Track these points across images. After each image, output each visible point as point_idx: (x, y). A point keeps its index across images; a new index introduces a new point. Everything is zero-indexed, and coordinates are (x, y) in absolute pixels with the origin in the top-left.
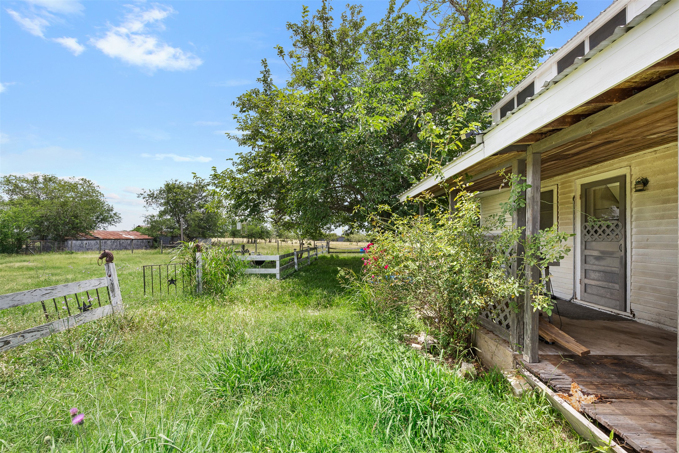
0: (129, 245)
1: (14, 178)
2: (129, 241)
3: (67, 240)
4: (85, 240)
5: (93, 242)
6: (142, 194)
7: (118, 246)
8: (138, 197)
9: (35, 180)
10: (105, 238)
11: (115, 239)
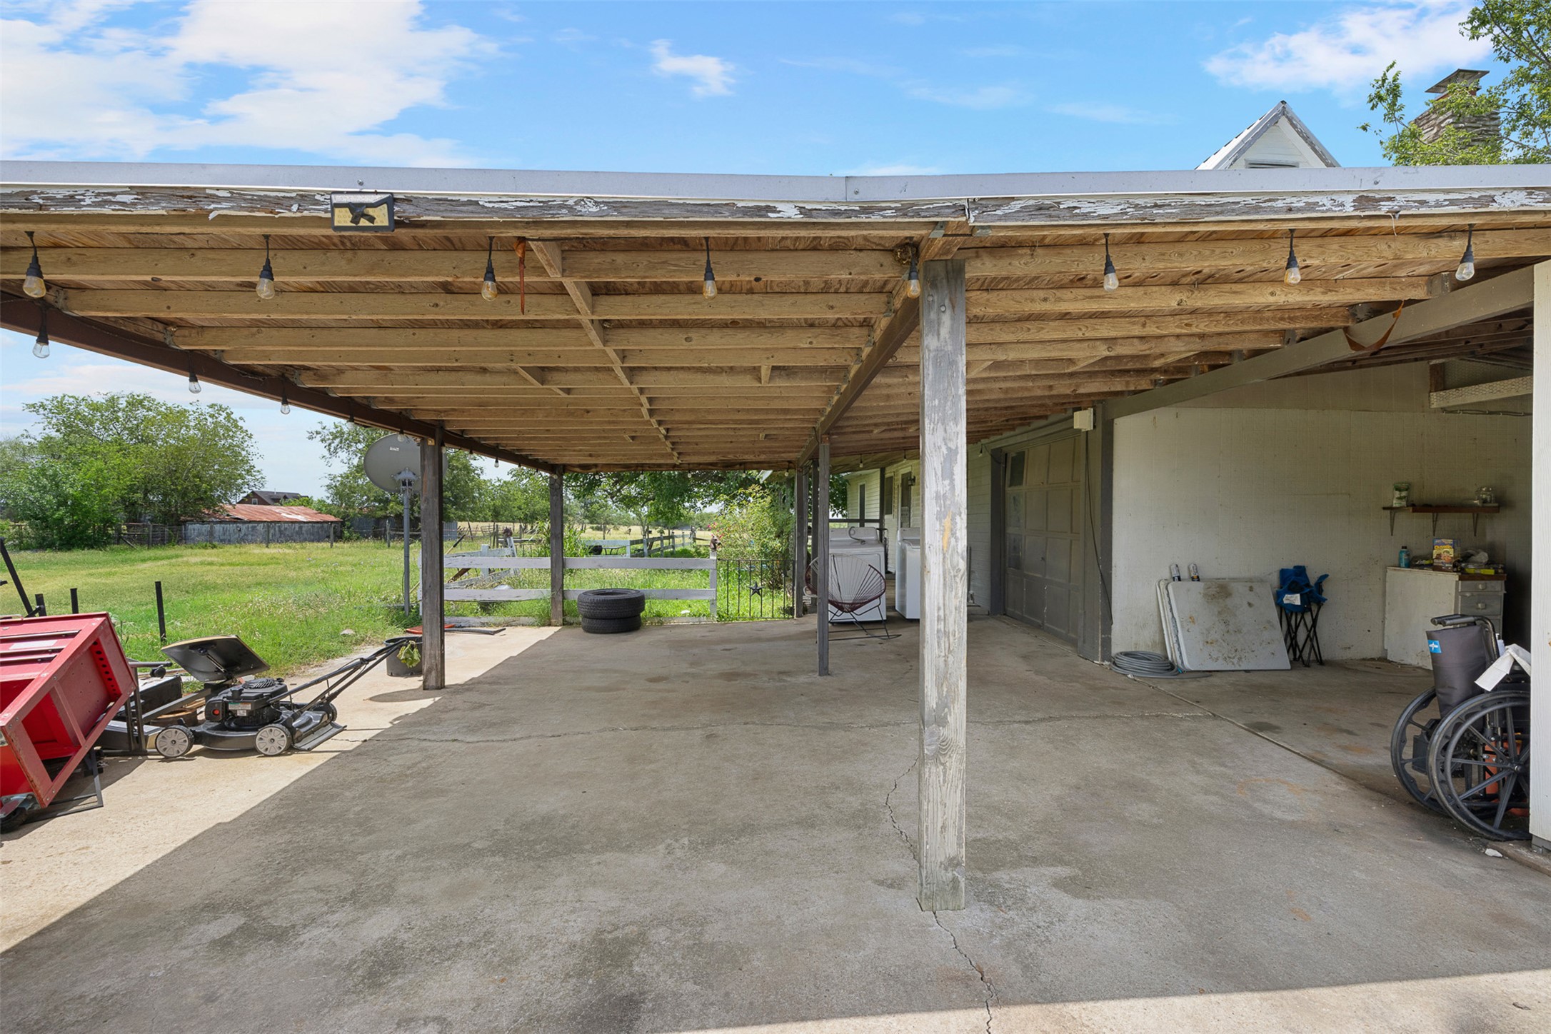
0: (297, 533)
1: (71, 400)
2: (297, 526)
3: (185, 522)
4: (217, 523)
5: (231, 527)
6: (318, 433)
7: (278, 535)
8: (311, 438)
9: (113, 401)
10: (254, 519)
11: (271, 522)
